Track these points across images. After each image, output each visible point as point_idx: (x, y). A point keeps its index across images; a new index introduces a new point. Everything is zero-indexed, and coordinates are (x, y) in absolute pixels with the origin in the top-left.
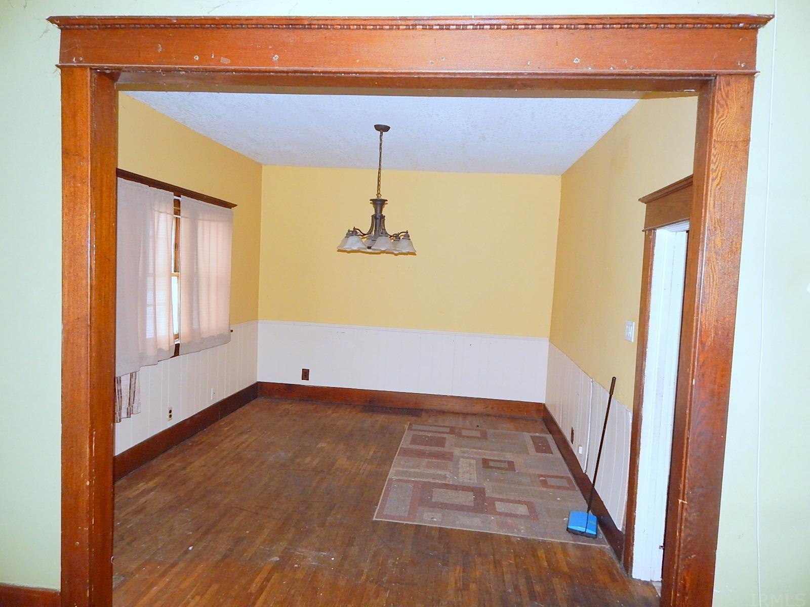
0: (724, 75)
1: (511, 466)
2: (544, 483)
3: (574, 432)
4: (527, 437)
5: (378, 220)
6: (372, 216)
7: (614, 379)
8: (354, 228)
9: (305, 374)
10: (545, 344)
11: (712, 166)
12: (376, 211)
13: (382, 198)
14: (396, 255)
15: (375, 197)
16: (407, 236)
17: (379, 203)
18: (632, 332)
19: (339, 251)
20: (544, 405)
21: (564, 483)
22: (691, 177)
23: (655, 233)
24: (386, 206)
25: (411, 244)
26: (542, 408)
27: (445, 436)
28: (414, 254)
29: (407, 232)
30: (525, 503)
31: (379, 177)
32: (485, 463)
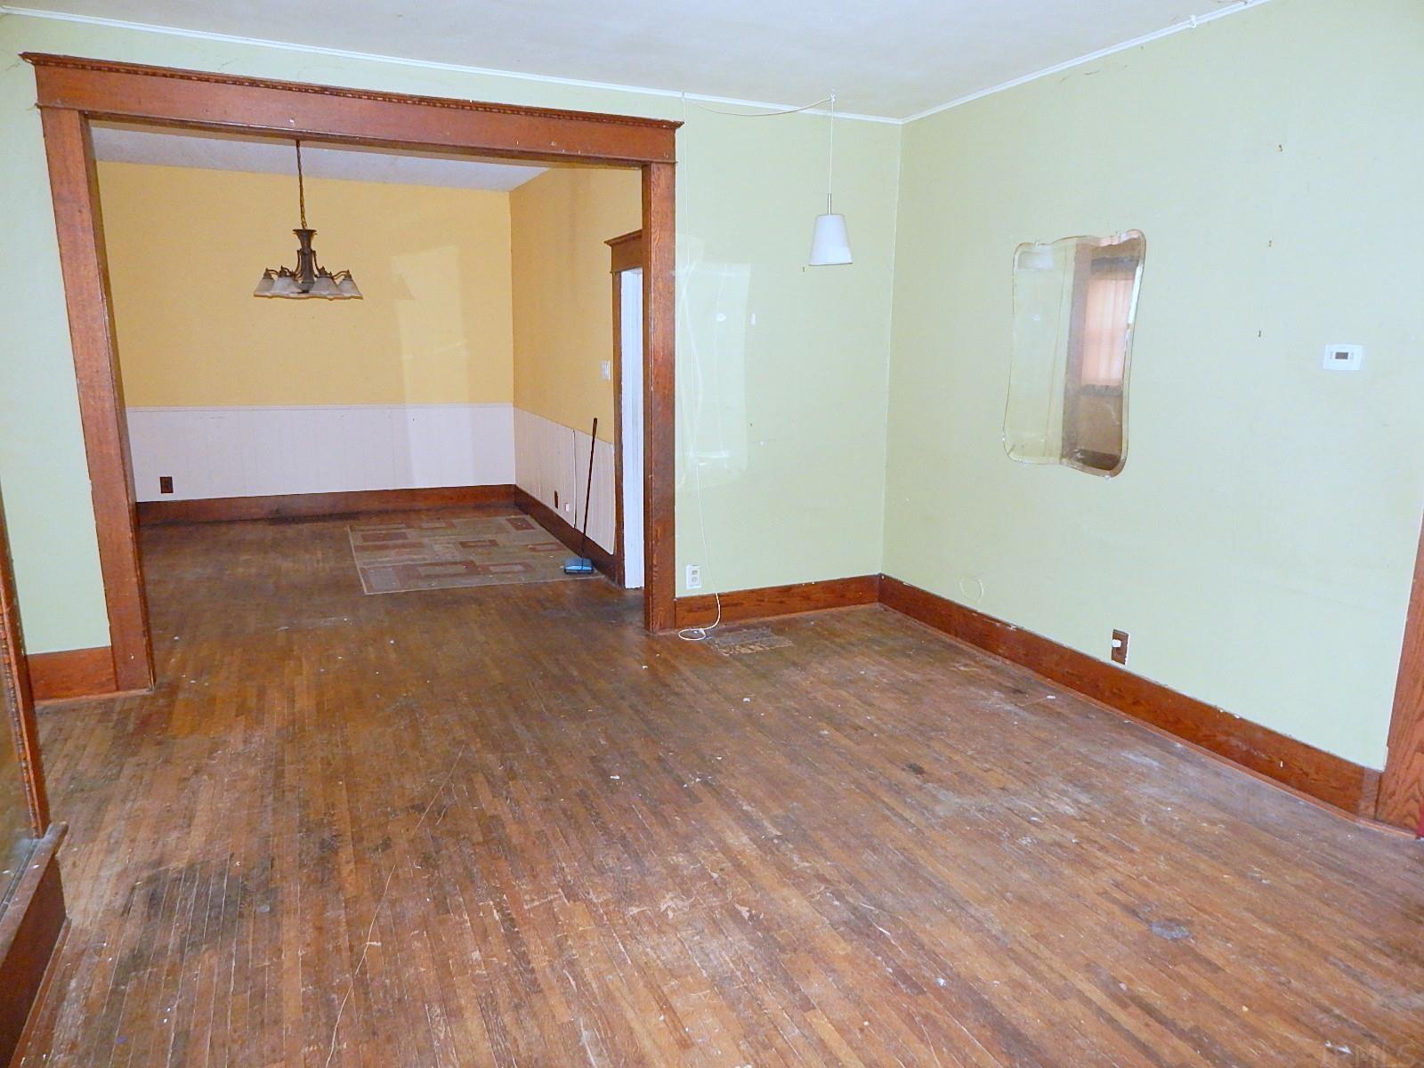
0: (657, 163)
1: (493, 543)
2: (533, 550)
3: (558, 495)
4: (502, 520)
5: (306, 255)
6: (298, 251)
7: (595, 420)
8: (282, 268)
9: (166, 485)
10: (509, 411)
11: (653, 230)
12: (302, 244)
13: (309, 227)
14: (331, 300)
15: (301, 228)
16: (348, 276)
17: (305, 235)
18: (608, 370)
19: (256, 296)
20: (515, 486)
21: (554, 547)
22: (640, 231)
23: (620, 276)
24: (315, 236)
25: (355, 287)
26: (513, 490)
27: (404, 531)
28: (361, 298)
29: (348, 272)
30: (520, 564)
31: (301, 201)
32: (463, 544)
